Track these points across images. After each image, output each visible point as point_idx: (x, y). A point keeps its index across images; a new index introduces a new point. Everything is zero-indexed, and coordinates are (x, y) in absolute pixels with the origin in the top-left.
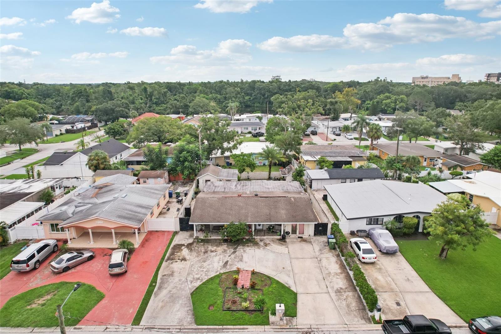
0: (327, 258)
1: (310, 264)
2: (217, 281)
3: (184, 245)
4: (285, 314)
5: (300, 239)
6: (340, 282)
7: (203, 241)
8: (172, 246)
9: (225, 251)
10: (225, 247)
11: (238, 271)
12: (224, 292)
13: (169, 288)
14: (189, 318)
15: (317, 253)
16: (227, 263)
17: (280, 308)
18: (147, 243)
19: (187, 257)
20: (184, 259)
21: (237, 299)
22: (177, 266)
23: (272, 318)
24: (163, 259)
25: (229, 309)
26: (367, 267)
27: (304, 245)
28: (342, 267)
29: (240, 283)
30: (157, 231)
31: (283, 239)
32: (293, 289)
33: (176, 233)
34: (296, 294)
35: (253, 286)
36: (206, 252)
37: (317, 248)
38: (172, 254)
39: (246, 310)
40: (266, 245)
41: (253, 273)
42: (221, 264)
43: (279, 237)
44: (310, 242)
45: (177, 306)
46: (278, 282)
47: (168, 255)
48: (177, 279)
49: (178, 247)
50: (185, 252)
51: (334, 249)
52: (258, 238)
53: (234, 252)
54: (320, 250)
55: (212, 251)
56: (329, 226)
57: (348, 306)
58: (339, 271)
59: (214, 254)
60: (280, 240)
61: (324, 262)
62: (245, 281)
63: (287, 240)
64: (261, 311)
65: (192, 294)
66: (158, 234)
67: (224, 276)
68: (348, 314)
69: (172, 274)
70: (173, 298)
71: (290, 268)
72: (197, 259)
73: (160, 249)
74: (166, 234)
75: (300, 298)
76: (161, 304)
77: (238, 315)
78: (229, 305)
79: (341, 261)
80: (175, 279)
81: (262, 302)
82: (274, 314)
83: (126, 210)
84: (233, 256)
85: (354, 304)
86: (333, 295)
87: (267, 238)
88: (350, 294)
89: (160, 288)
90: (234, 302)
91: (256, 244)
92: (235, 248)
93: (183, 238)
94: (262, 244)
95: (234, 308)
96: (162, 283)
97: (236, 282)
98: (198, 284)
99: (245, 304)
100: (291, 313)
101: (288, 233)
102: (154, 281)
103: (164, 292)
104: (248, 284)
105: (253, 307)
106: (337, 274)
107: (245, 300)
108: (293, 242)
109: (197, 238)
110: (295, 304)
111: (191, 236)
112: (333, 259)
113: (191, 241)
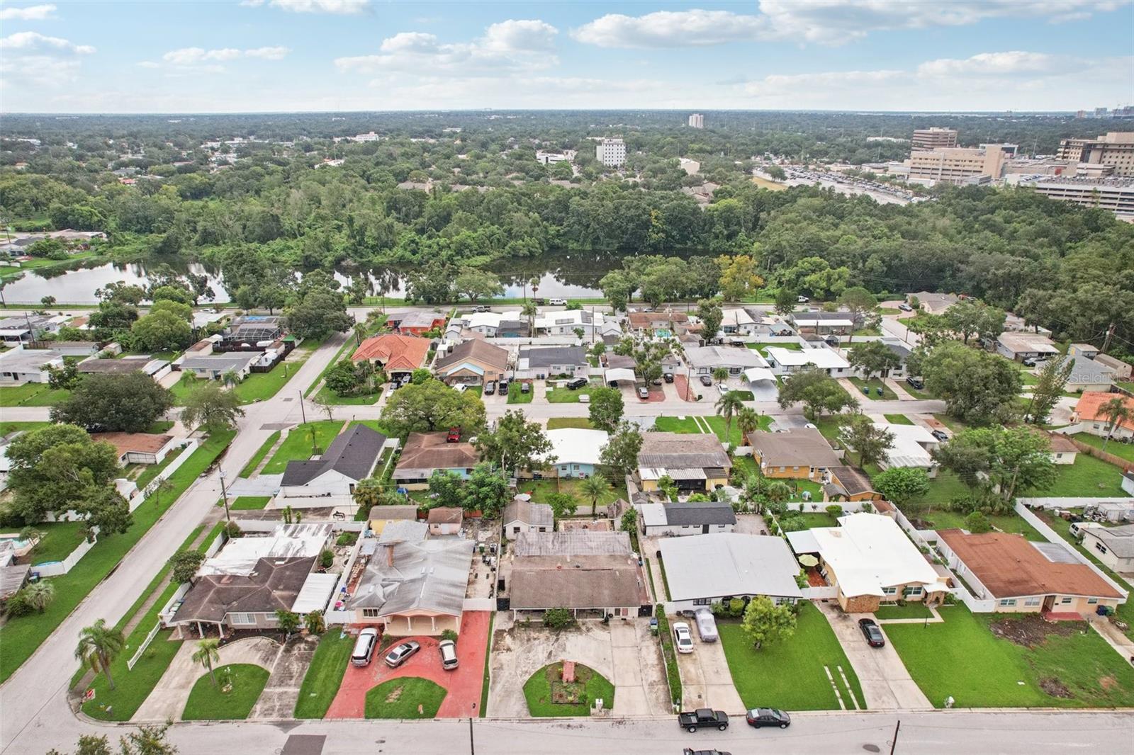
0: (647, 647)
1: (629, 654)
2: (544, 674)
3: (504, 631)
4: (604, 706)
5: (623, 622)
6: (655, 675)
7: (523, 625)
8: (493, 633)
9: (548, 638)
10: (546, 632)
11: (562, 664)
12: (552, 685)
13: (502, 683)
14: (525, 711)
15: (639, 641)
16: (551, 653)
17: (599, 702)
18: (467, 629)
19: (512, 647)
20: (509, 650)
21: (564, 693)
22: (504, 657)
23: (592, 710)
24: (488, 649)
25: (557, 702)
26: (683, 657)
27: (627, 630)
28: (660, 658)
29: (565, 676)
30: (472, 612)
31: (606, 622)
32: (612, 682)
33: (493, 614)
34: (613, 687)
35: (576, 681)
36: (529, 640)
37: (639, 632)
38: (496, 642)
39: (571, 703)
40: (588, 630)
41: (577, 665)
42: (546, 655)
43: (602, 620)
44: (633, 626)
45: (513, 700)
46: (599, 675)
47: (492, 644)
48: (507, 674)
49: (500, 633)
50: (508, 640)
51: (656, 635)
52: (580, 621)
53: (557, 640)
54: (642, 637)
55: (535, 639)
56: (654, 608)
57: (657, 698)
58: (656, 662)
59: (537, 642)
60: (602, 623)
61: (644, 652)
62: (569, 674)
63: (610, 623)
64: (584, 704)
65: (524, 688)
66: (474, 615)
67: (549, 669)
68: (656, 706)
69: (501, 668)
70: (508, 693)
71: (610, 659)
72: (522, 649)
73: (483, 636)
74: (483, 614)
75: (617, 691)
76: (498, 699)
77: (566, 707)
78: (555, 699)
79: (660, 650)
80: (505, 674)
81: (585, 697)
82: (594, 707)
83: (441, 593)
84: (556, 645)
85: (662, 697)
86: (646, 687)
87: (590, 621)
88: (661, 687)
89: (494, 682)
90: (561, 696)
91: (578, 629)
92: (557, 635)
93: (501, 622)
94: (584, 628)
95: (561, 701)
96: (494, 677)
97: (561, 676)
98: (527, 677)
99: (570, 698)
100: (608, 705)
101: (611, 616)
102: (487, 675)
103: (499, 687)
104: (572, 679)
105: (577, 700)
106: (653, 666)
107: (570, 694)
108: (616, 626)
109: (517, 621)
110: (613, 697)
111: (511, 618)
112: (653, 648)
113: (511, 625)
